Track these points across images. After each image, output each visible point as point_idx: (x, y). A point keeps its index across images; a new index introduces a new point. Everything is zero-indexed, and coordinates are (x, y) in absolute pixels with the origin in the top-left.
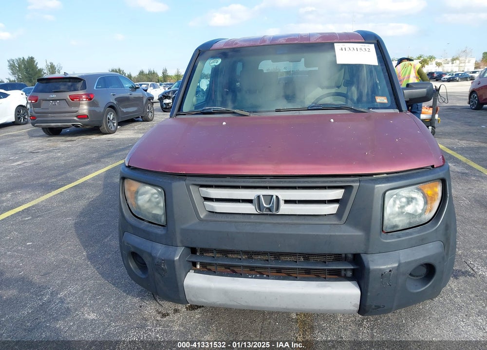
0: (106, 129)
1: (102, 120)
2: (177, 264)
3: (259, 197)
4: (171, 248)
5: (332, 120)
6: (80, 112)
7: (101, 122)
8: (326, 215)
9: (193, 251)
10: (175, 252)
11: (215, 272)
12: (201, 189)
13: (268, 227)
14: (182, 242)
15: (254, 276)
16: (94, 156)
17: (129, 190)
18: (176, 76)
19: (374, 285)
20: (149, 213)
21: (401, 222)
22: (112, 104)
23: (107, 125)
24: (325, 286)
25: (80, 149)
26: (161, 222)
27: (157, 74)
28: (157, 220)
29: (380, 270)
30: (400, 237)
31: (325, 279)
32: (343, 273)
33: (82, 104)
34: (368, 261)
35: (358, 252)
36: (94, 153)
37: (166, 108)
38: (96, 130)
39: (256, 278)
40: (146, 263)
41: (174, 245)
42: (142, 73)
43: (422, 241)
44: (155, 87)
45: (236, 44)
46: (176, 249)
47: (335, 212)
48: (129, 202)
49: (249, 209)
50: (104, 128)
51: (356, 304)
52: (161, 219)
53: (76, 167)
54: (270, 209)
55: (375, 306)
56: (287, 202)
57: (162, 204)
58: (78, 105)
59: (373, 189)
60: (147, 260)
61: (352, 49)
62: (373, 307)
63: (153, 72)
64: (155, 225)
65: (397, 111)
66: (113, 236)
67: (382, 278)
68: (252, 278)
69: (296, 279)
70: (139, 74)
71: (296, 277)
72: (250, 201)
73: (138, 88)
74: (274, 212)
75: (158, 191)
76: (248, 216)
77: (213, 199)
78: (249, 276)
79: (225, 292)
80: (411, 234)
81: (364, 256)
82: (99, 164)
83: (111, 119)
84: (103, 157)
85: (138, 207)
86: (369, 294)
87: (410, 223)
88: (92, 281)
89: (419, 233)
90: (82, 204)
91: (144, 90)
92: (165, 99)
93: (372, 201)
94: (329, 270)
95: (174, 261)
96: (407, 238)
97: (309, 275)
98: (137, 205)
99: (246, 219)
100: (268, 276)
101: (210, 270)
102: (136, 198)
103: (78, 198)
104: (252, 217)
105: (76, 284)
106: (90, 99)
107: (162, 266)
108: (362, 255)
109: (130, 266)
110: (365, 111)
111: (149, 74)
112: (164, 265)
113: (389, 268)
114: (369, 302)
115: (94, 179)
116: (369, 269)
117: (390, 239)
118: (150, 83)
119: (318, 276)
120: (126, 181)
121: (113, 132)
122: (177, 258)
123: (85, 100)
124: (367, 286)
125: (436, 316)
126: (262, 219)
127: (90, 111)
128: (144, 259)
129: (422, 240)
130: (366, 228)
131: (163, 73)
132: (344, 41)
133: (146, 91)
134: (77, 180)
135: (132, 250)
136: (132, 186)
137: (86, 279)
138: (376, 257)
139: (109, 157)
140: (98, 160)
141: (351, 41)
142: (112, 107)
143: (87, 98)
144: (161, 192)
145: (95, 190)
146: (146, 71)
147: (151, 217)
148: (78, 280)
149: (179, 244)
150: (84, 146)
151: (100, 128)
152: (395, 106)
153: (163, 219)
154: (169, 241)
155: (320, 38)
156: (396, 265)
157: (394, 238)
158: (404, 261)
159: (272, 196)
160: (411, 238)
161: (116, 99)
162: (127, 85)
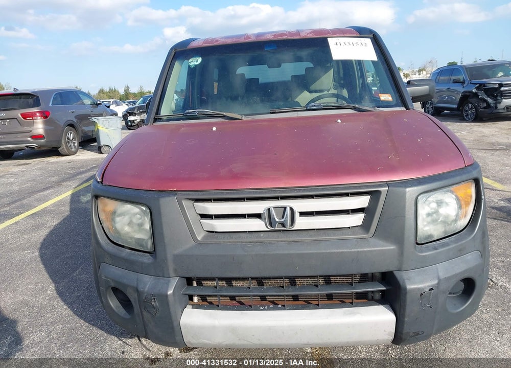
0: (65, 150)
1: (61, 140)
2: (171, 299)
3: (269, 210)
4: (162, 280)
5: (339, 121)
6: (35, 132)
7: (60, 141)
8: (349, 228)
9: (189, 281)
10: (168, 284)
11: (218, 306)
12: (196, 204)
13: (283, 247)
14: (175, 271)
15: (266, 307)
16: (54, 179)
17: (104, 211)
18: (139, 93)
19: (412, 308)
20: (131, 238)
21: (436, 231)
22: (71, 122)
23: (66, 146)
24: (353, 314)
25: (37, 172)
26: (147, 248)
27: (118, 91)
28: (142, 246)
29: (419, 289)
30: (436, 249)
31: (352, 304)
32: (370, 295)
33: (37, 123)
34: (404, 280)
35: (391, 269)
36: (54, 176)
37: (131, 126)
38: (54, 151)
39: (269, 309)
40: (131, 300)
41: (165, 276)
42: (101, 91)
43: (461, 252)
44: (117, 104)
45: (217, 41)
46: (169, 281)
47: (360, 223)
48: (105, 225)
49: (258, 225)
50: (63, 149)
51: (391, 332)
52: (147, 244)
53: (34, 192)
54: (283, 225)
55: (414, 333)
56: (302, 214)
57: (147, 226)
58: (32, 124)
59: (405, 193)
60: (133, 297)
61: (347, 44)
62: (411, 334)
63: (114, 90)
64: (139, 253)
65: (404, 109)
66: (82, 269)
67: (421, 299)
68: (264, 309)
69: (317, 306)
70: (99, 93)
71: (318, 305)
72: (258, 216)
73: (100, 104)
74: (288, 228)
75: (142, 210)
76: (256, 234)
77: (212, 215)
78: (261, 308)
79: (233, 330)
80: (447, 244)
81: (397, 274)
82: (60, 189)
83: (71, 139)
84: (64, 180)
85: (117, 232)
86: (406, 319)
87: (445, 232)
88: (60, 326)
89: (456, 243)
90: (43, 233)
91: (106, 106)
92: (130, 115)
93: (404, 207)
94: (356, 293)
95: (167, 296)
96: (444, 249)
97: (331, 301)
98: (116, 229)
99: (253, 238)
100: (284, 306)
101: (211, 303)
102: (113, 220)
103: (37, 227)
104: (262, 234)
105: (40, 331)
106: (46, 117)
107: (153, 303)
108: (395, 272)
109: (110, 305)
110: (371, 109)
111: (109, 92)
112: (155, 302)
113: (428, 286)
114: (407, 329)
115: (55, 205)
116: (405, 289)
117: (426, 252)
118: (112, 100)
119: (343, 302)
120: (99, 201)
121: (75, 153)
122: (170, 292)
123: (39, 118)
124: (404, 309)
125: (466, 336)
126: (274, 237)
127: (46, 131)
128: (128, 295)
129: (460, 250)
130: (399, 240)
131: (125, 91)
132: (338, 35)
133: (109, 107)
134: (35, 207)
135: (113, 285)
136: (107, 205)
137: (53, 324)
138: (412, 274)
139: (72, 180)
140: (59, 183)
141: (346, 35)
142: (71, 125)
143: (42, 116)
144: (145, 211)
145: (57, 217)
146: (107, 89)
147: (134, 243)
148: (42, 325)
149: (172, 274)
150: (41, 169)
151: (59, 149)
152: (400, 104)
153: (149, 244)
154: (159, 272)
155: (310, 33)
156: (436, 282)
157: (430, 250)
158: (444, 277)
159: (285, 208)
160: (449, 249)
161: (76, 117)
162: (87, 102)
